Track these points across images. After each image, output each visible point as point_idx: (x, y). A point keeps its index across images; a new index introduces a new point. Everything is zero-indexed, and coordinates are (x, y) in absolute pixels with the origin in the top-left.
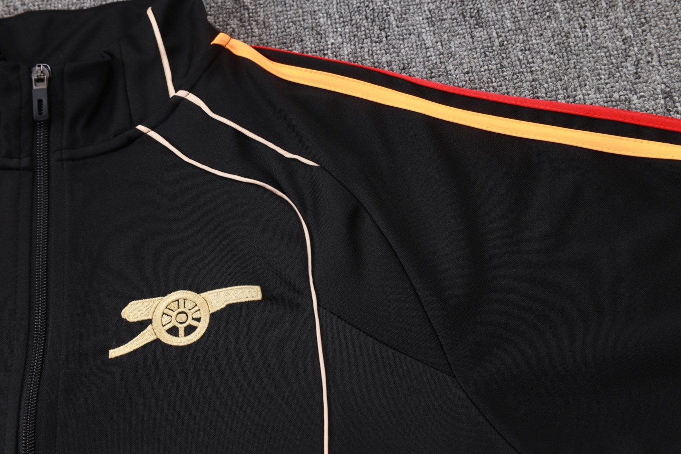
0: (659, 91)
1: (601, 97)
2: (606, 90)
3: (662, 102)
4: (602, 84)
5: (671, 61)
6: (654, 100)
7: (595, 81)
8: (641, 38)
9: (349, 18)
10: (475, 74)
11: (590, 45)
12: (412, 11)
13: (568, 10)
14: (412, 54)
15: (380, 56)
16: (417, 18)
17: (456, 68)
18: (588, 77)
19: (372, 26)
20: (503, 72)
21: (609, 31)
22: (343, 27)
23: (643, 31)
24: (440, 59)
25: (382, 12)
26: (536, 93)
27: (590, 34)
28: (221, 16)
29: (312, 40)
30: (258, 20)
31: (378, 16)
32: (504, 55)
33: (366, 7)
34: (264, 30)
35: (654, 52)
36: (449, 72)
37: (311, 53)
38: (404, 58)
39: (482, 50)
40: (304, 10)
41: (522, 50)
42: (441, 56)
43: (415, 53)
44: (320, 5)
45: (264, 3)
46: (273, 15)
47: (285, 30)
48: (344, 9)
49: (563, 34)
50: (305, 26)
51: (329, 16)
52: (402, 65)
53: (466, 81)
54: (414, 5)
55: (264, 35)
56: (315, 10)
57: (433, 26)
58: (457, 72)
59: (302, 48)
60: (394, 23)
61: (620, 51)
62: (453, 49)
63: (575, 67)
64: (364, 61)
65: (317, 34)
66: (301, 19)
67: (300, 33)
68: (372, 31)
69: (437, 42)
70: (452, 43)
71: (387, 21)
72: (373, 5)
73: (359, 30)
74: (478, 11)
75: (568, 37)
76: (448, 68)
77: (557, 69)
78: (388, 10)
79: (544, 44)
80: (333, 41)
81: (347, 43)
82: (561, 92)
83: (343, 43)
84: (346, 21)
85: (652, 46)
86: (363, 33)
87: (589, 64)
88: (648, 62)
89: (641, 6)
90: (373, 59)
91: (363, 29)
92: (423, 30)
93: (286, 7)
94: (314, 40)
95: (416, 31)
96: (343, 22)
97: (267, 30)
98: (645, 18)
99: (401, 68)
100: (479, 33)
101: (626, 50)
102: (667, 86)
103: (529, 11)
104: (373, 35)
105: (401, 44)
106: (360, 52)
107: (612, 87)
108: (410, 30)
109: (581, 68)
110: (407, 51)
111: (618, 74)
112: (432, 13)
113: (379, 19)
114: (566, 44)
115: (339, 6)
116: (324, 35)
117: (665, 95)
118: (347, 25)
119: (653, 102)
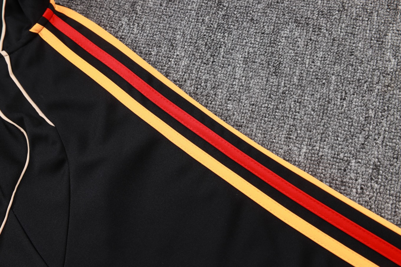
0: (372, 163)
1: (331, 153)
2: (337, 149)
3: (370, 171)
4: (336, 144)
5: (391, 144)
6: (366, 168)
7: (333, 140)
8: (378, 120)
9: (195, 41)
10: (257, 108)
11: (342, 114)
12: (237, 49)
13: (339, 84)
14: (224, 80)
15: (202, 74)
16: (238, 55)
17: (247, 99)
18: (329, 136)
19: (207, 51)
20: (276, 112)
21: (359, 108)
22: (189, 46)
23: (382, 116)
24: (240, 89)
25: (218, 44)
26: (290, 135)
27: (345, 105)
28: (119, 13)
29: (166, 48)
30: (139, 23)
31: (214, 45)
32: (282, 101)
33: (209, 37)
34: (140, 32)
35: (382, 133)
36: (241, 100)
37: (161, 57)
38: (218, 80)
39: (269, 93)
40: (170, 26)
41: (295, 101)
42: (242, 87)
43: (226, 79)
44: (182, 26)
45: (149, 13)
46: (150, 23)
47: (153, 36)
48: (195, 34)
49: (327, 99)
50: (166, 38)
51: (183, 35)
52: (214, 85)
53: (249, 110)
54: (241, 45)
55: (139, 35)
56: (177, 28)
57: (246, 64)
58: (246, 102)
59: (158, 52)
60: (222, 54)
61: (359, 125)
62: (251, 85)
63: (323, 126)
64: (191, 74)
65: (171, 46)
66: (165, 31)
67: (161, 41)
68: (205, 55)
69: (243, 77)
70: (253, 81)
71: (218, 51)
72: (214, 36)
73: (198, 52)
74: (280, 63)
75: (329, 103)
76: (242, 97)
77: (311, 123)
78: (222, 43)
79: (312, 102)
80: (179, 53)
81: (187, 58)
82: (306, 140)
83: (184, 57)
84: (192, 43)
85: (383, 128)
86: (199, 54)
87: (334, 127)
88: (375, 139)
89: (390, 97)
90: (198, 74)
91: (200, 51)
92: (238, 65)
93: (160, 20)
94: (168, 48)
95: (233, 64)
96: (191, 42)
97: (142, 32)
98: (388, 107)
99: (213, 87)
100: (273, 80)
101: (364, 125)
102: (379, 161)
103: (313, 75)
104: (204, 58)
105: (220, 70)
106: (192, 67)
107: (342, 148)
108: (230, 62)
109: (327, 128)
110: (221, 76)
111: (351, 141)
112: (249, 55)
113: (213, 48)
114: (325, 108)
115: (193, 30)
116: (175, 48)
117: (374, 167)
118: (192, 46)
119: (364, 169)
